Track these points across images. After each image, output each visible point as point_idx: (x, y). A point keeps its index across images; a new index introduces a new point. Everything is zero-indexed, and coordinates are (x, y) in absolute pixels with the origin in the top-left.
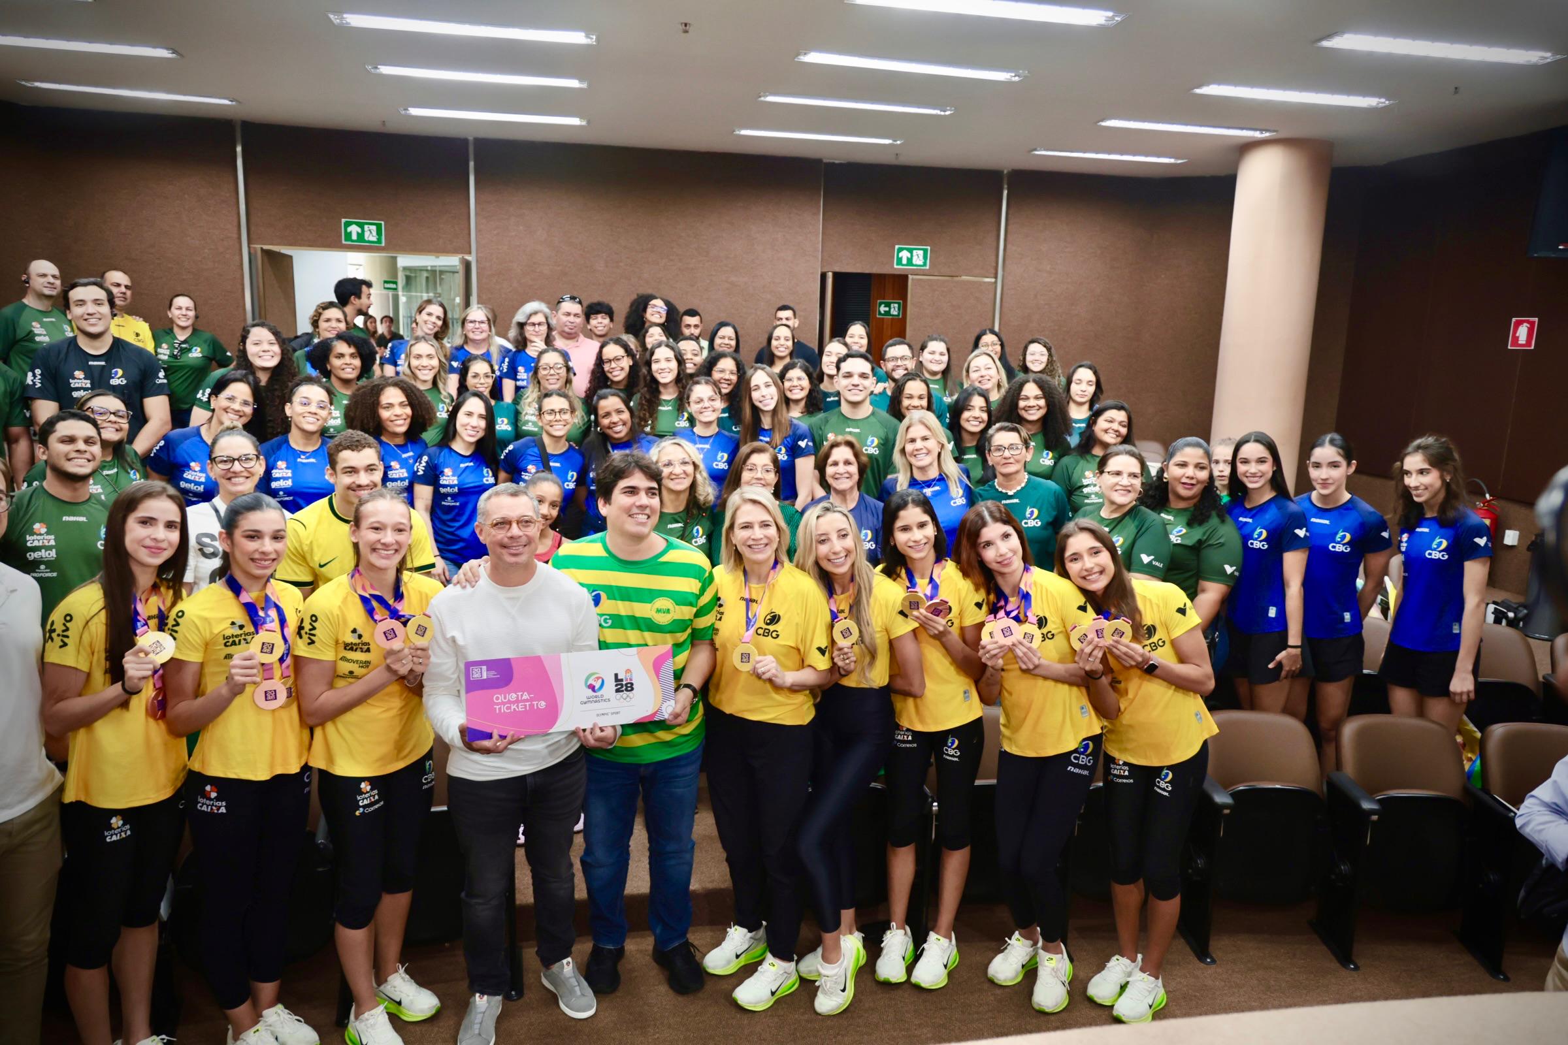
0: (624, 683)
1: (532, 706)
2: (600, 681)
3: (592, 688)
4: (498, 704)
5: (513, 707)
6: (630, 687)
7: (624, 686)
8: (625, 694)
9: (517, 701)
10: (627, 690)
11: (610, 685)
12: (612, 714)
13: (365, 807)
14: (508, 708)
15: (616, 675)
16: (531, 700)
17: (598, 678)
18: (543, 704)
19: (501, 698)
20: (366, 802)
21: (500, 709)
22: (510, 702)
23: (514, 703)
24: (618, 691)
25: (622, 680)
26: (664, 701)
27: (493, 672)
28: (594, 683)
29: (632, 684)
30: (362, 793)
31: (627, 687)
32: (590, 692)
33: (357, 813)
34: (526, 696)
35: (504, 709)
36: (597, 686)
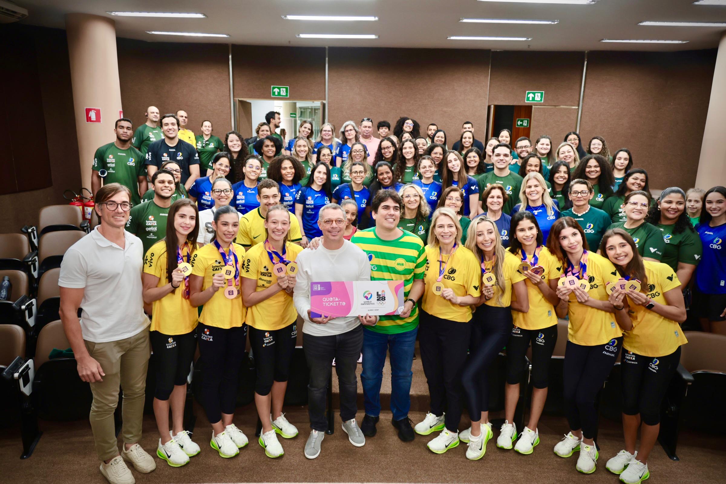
0: (381, 296)
1: (339, 304)
2: (370, 295)
3: (366, 298)
4: (324, 302)
5: (331, 304)
6: (384, 299)
7: (381, 298)
8: (381, 302)
9: (333, 301)
10: (382, 300)
11: (375, 297)
12: (375, 310)
13: (267, 343)
14: (329, 304)
15: (378, 293)
16: (339, 301)
17: (369, 293)
18: (344, 304)
19: (326, 300)
20: (267, 341)
21: (325, 304)
22: (330, 301)
23: (331, 302)
24: (378, 300)
25: (380, 295)
26: (399, 306)
27: (323, 288)
28: (367, 296)
29: (385, 297)
30: (266, 337)
31: (382, 298)
32: (365, 300)
33: (264, 346)
34: (337, 299)
35: (327, 304)
36: (369, 297)
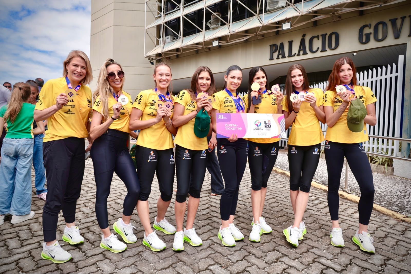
0: (268, 125)
1: (237, 129)
2: (260, 123)
3: (257, 125)
4: (226, 127)
5: (231, 129)
6: (270, 126)
7: (268, 126)
8: (268, 128)
9: (233, 127)
10: (269, 127)
11: (263, 125)
12: (264, 134)
13: (151, 159)
14: (230, 129)
15: (265, 122)
16: (237, 127)
17: (259, 122)
18: (241, 129)
19: (228, 125)
20: (151, 158)
21: (227, 129)
22: (230, 127)
23: (231, 127)
24: (265, 127)
25: (267, 124)
26: (282, 132)
27: (225, 117)
28: (258, 124)
29: (270, 125)
30: (151, 155)
31: (269, 126)
32: (256, 127)
33: (148, 161)
34: (235, 126)
35: (228, 129)
36: (259, 124)
